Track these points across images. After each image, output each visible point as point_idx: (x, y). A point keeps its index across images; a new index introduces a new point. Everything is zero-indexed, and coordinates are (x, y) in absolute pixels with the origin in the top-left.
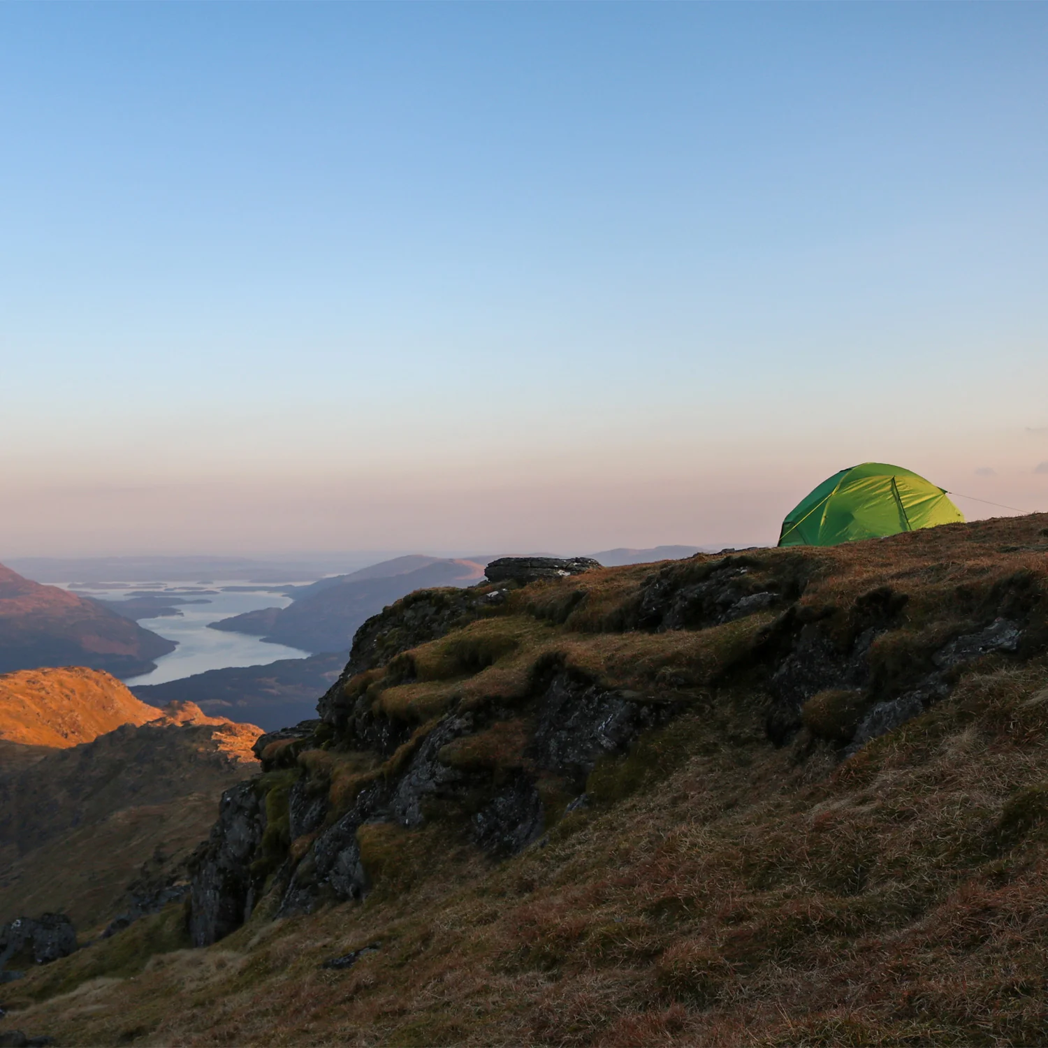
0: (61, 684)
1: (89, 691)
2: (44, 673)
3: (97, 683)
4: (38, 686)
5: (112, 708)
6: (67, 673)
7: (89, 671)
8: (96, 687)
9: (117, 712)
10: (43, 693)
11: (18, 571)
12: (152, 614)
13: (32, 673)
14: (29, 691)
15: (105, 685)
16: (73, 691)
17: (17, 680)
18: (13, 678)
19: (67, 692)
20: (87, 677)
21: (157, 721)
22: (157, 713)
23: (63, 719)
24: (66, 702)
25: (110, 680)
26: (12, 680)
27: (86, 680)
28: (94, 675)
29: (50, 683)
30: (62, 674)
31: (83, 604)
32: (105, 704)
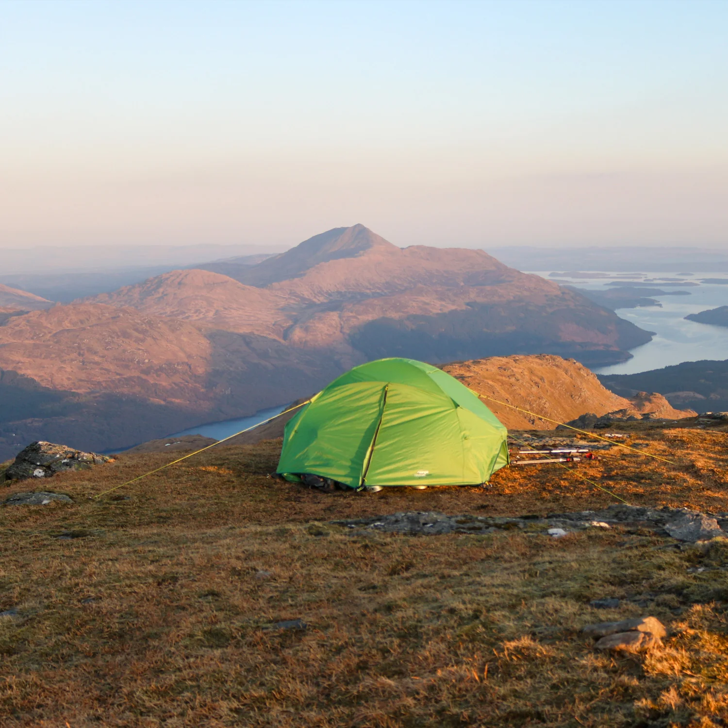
0: (531, 372)
1: (558, 379)
2: (515, 361)
3: (566, 372)
4: (508, 373)
5: (580, 396)
6: (537, 360)
7: (560, 360)
8: (565, 376)
9: (584, 402)
10: (513, 380)
11: (502, 259)
12: (630, 304)
13: (504, 360)
14: (500, 378)
15: (574, 374)
16: (542, 379)
17: (489, 367)
18: (485, 364)
19: (537, 380)
20: (557, 366)
21: (617, 412)
22: (624, 403)
23: (530, 405)
24: (535, 389)
25: (579, 369)
26: (484, 366)
27: (555, 368)
28: (565, 363)
29: (520, 371)
30: (534, 362)
31: (563, 293)
32: (572, 392)
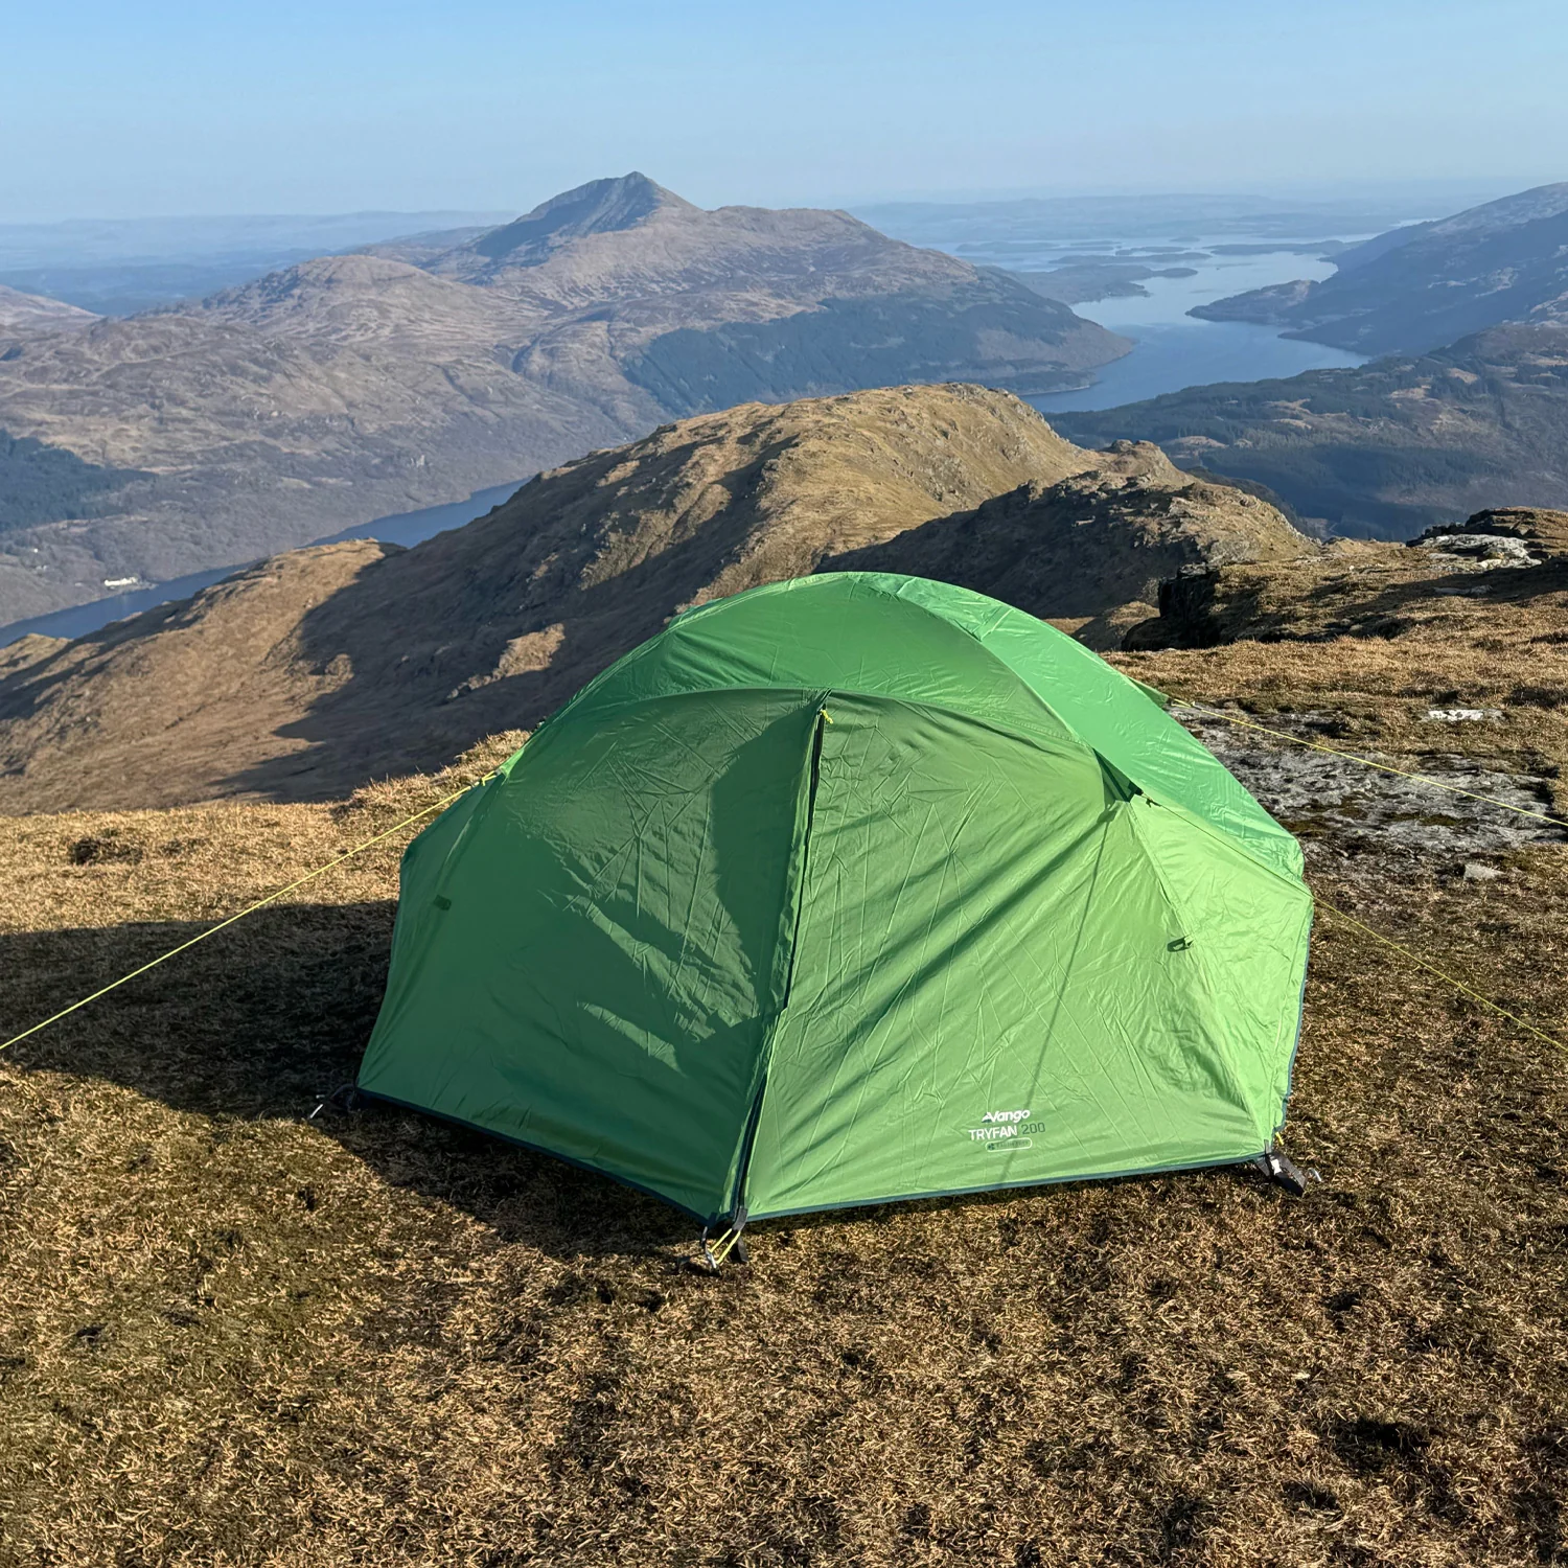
0: (934, 413)
1: (979, 424)
2: (907, 395)
3: (993, 411)
4: (896, 416)
5: (1017, 451)
6: (943, 393)
7: (981, 390)
8: (990, 417)
9: (1024, 459)
10: (903, 427)
11: (873, 224)
12: (1094, 295)
13: (888, 394)
14: (880, 424)
15: (1006, 415)
16: (953, 425)
17: (862, 406)
18: (857, 402)
19: (944, 426)
20: (977, 402)
21: (1082, 476)
22: (1092, 459)
23: (934, 469)
24: (940, 442)
25: (1015, 406)
26: (854, 407)
27: (974, 405)
28: (990, 397)
29: (915, 412)
30: (937, 396)
31: (981, 279)
32: (1004, 447)
